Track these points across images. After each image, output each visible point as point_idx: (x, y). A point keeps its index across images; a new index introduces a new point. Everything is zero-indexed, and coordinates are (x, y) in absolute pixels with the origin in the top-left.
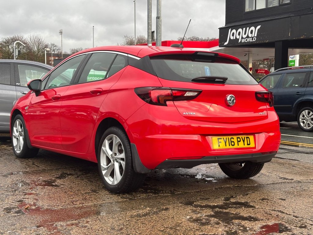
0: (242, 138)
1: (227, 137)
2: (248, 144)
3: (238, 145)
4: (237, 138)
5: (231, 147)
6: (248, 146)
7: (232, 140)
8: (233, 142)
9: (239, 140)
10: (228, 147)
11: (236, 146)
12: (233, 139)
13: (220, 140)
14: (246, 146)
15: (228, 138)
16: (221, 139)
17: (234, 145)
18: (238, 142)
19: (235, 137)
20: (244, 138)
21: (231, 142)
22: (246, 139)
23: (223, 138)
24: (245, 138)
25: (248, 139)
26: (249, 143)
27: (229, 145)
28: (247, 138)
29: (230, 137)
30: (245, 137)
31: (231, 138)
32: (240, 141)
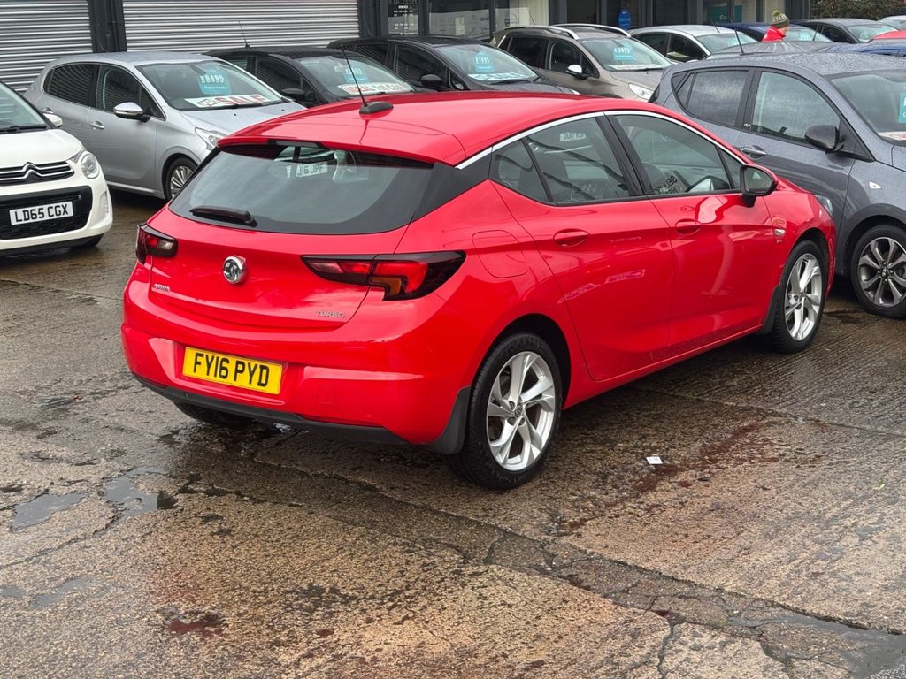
0: (249, 365)
1: (216, 355)
2: (260, 384)
3: (235, 379)
4: (238, 363)
5: (218, 379)
6: (261, 389)
7: (225, 364)
8: (226, 369)
9: (240, 367)
10: (211, 378)
11: (230, 381)
12: (228, 362)
13: (199, 359)
14: (254, 386)
15: (218, 358)
16: (202, 355)
17: (225, 377)
18: (237, 371)
19: (233, 360)
20: (256, 366)
21: (222, 368)
22: (258, 370)
23: (207, 356)
24: (258, 367)
25: (265, 371)
26: (263, 381)
27: (215, 375)
28: (262, 367)
29: (221, 357)
30: (259, 364)
31: (224, 360)
32: (242, 372)
